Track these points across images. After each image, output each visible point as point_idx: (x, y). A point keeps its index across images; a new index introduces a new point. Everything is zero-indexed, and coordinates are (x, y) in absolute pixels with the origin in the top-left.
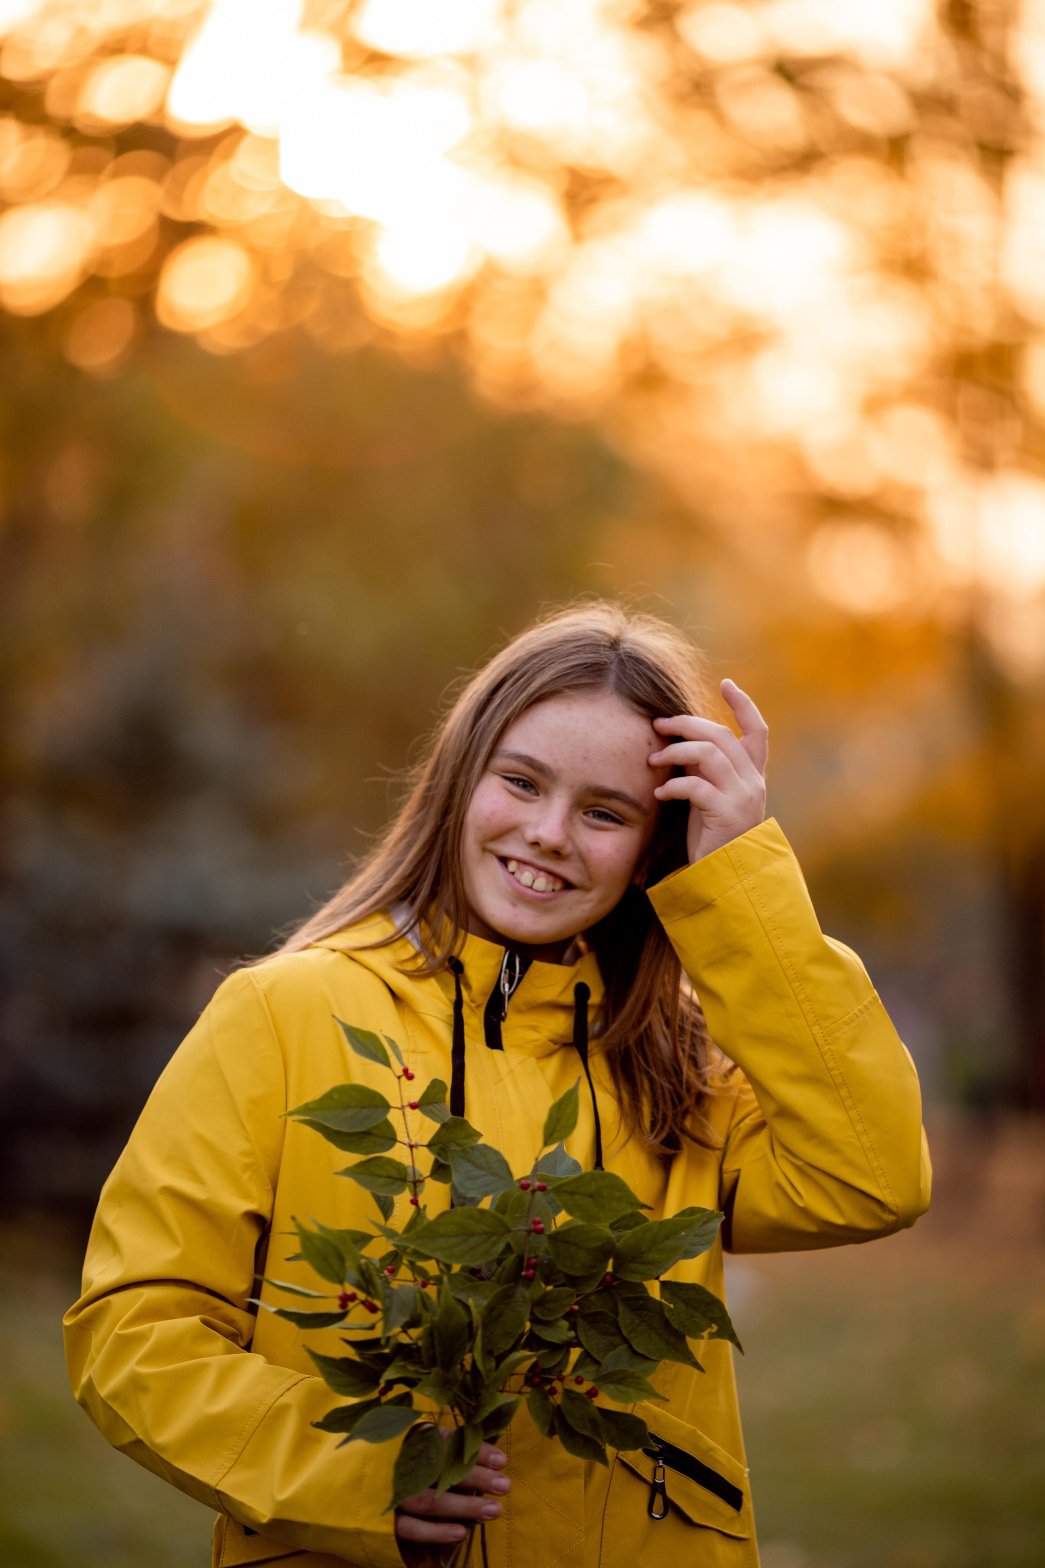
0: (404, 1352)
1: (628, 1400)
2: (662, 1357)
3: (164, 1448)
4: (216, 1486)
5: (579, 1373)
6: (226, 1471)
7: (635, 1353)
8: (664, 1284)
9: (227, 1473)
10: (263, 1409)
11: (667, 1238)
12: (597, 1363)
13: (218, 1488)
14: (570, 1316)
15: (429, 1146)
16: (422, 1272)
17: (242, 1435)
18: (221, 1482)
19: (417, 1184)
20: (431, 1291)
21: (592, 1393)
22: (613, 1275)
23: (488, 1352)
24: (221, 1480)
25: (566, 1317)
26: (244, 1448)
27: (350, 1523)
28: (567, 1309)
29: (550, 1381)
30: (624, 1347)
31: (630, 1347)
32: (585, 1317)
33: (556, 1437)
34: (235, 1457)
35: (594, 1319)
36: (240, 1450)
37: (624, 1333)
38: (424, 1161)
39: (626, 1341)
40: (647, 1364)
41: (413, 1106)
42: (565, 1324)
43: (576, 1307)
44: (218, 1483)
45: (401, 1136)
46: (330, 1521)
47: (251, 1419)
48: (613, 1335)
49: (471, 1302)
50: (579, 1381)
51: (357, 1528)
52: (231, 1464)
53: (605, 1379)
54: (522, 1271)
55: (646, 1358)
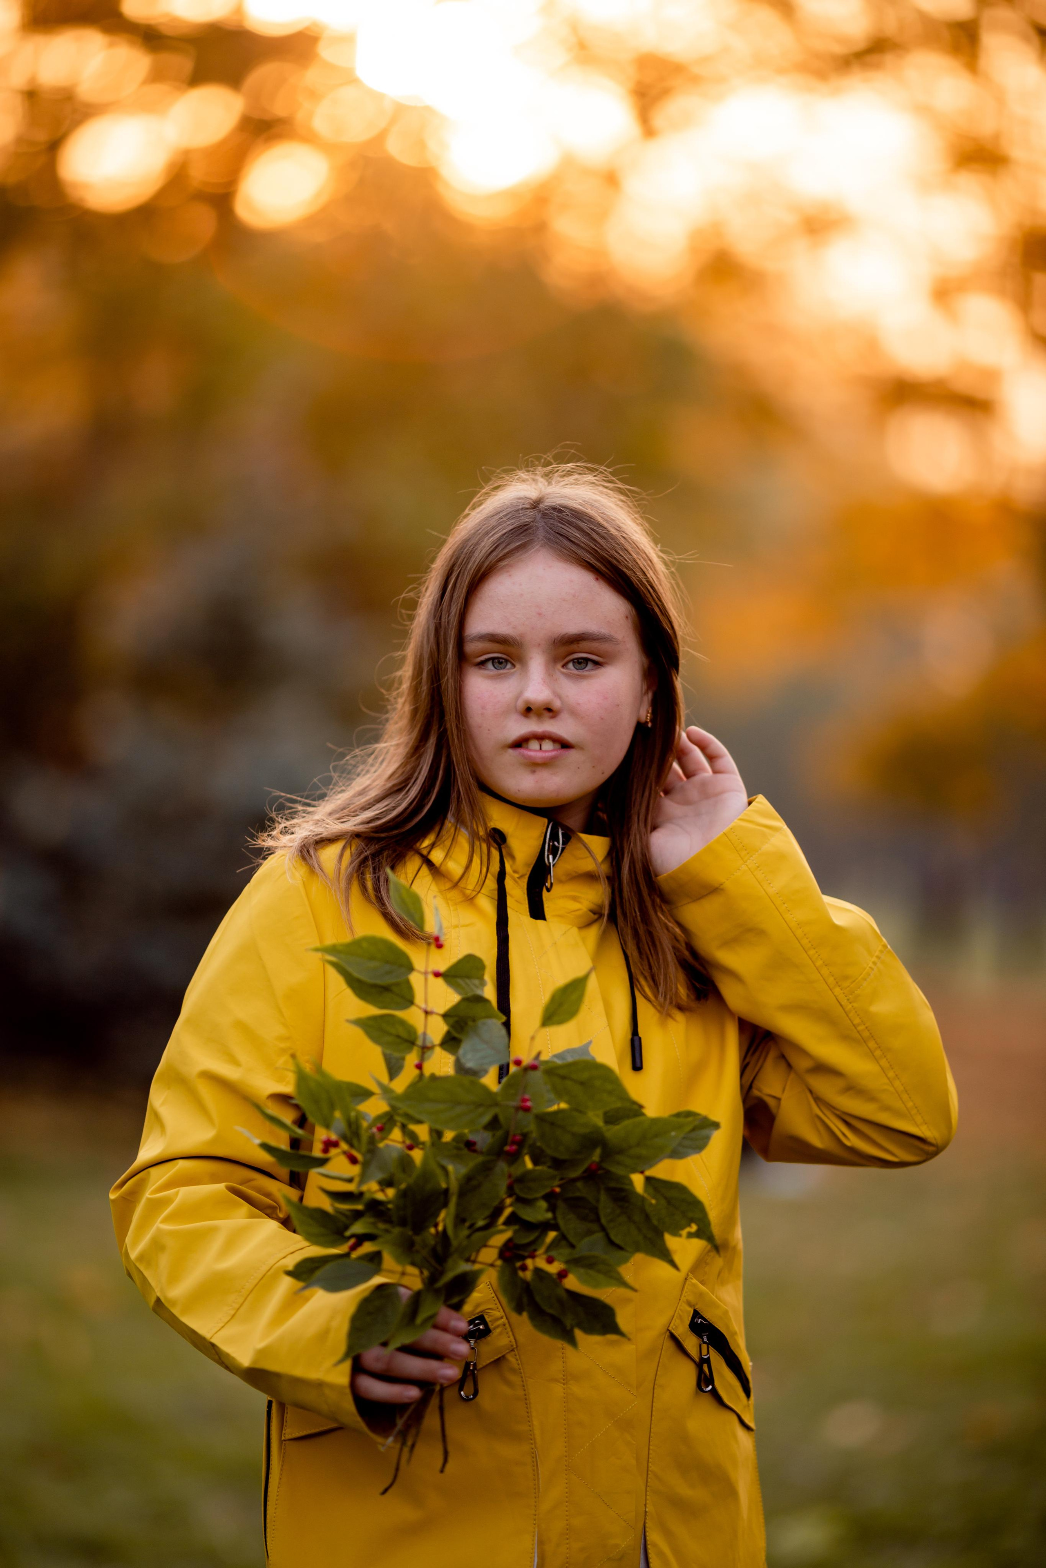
0: (375, 1208)
1: (597, 1285)
2: (638, 1249)
3: (174, 1303)
4: (211, 1338)
5: (553, 1253)
6: (223, 1325)
7: (612, 1243)
8: (649, 1180)
9: (223, 1327)
10: (265, 1268)
11: (656, 1135)
12: (572, 1246)
13: (213, 1341)
14: (550, 1198)
15: (446, 1016)
16: (413, 1136)
17: (241, 1292)
18: (215, 1335)
19: (426, 1049)
20: (417, 1155)
21: (562, 1275)
22: (599, 1166)
23: (460, 1220)
24: (216, 1333)
25: (546, 1197)
26: (242, 1304)
27: (313, 1374)
28: (548, 1190)
29: (524, 1258)
30: (600, 1235)
31: (607, 1236)
32: (566, 1200)
33: (525, 1314)
34: (232, 1312)
35: (576, 1204)
36: (237, 1306)
37: (603, 1221)
38: (437, 1030)
39: (603, 1229)
40: (621, 1253)
41: (437, 975)
42: (543, 1204)
43: (558, 1190)
44: (212, 1336)
45: (419, 999)
46: (298, 1372)
47: (252, 1278)
48: (592, 1221)
49: (450, 1168)
50: (550, 1261)
51: (319, 1380)
52: (228, 1319)
53: (576, 1262)
54: (506, 1144)
55: (620, 1248)
